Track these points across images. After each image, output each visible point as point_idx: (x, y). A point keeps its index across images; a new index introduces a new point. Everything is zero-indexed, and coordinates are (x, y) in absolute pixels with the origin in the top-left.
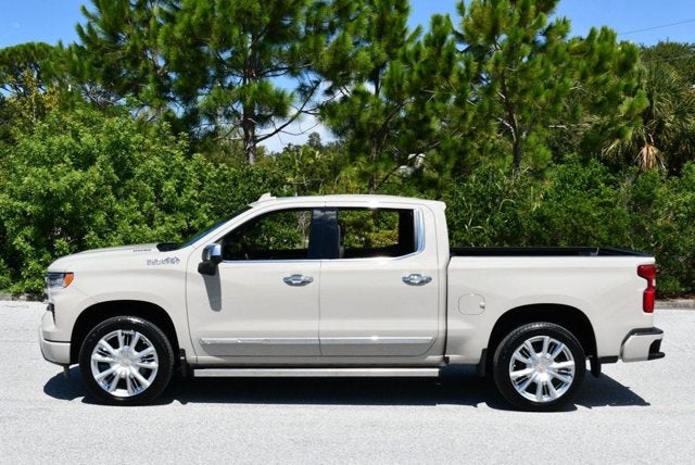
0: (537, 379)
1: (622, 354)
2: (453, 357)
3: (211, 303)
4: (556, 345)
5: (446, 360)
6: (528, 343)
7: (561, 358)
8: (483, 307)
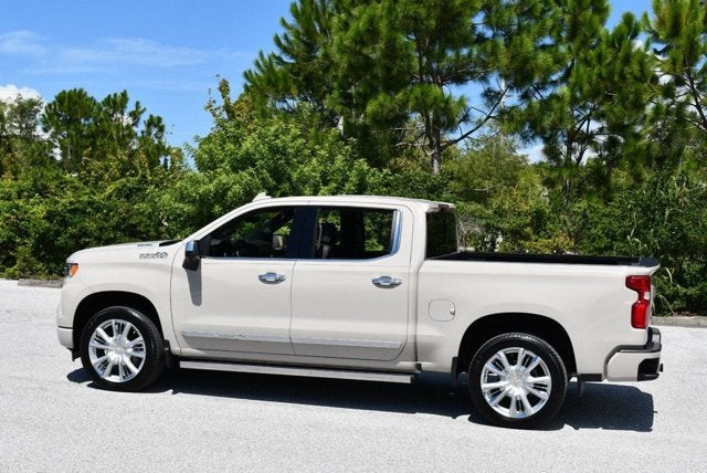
0: (511, 392)
1: (606, 373)
2: (425, 365)
3: (192, 297)
4: (531, 358)
5: (419, 366)
6: (501, 355)
7: (538, 372)
8: (453, 314)
